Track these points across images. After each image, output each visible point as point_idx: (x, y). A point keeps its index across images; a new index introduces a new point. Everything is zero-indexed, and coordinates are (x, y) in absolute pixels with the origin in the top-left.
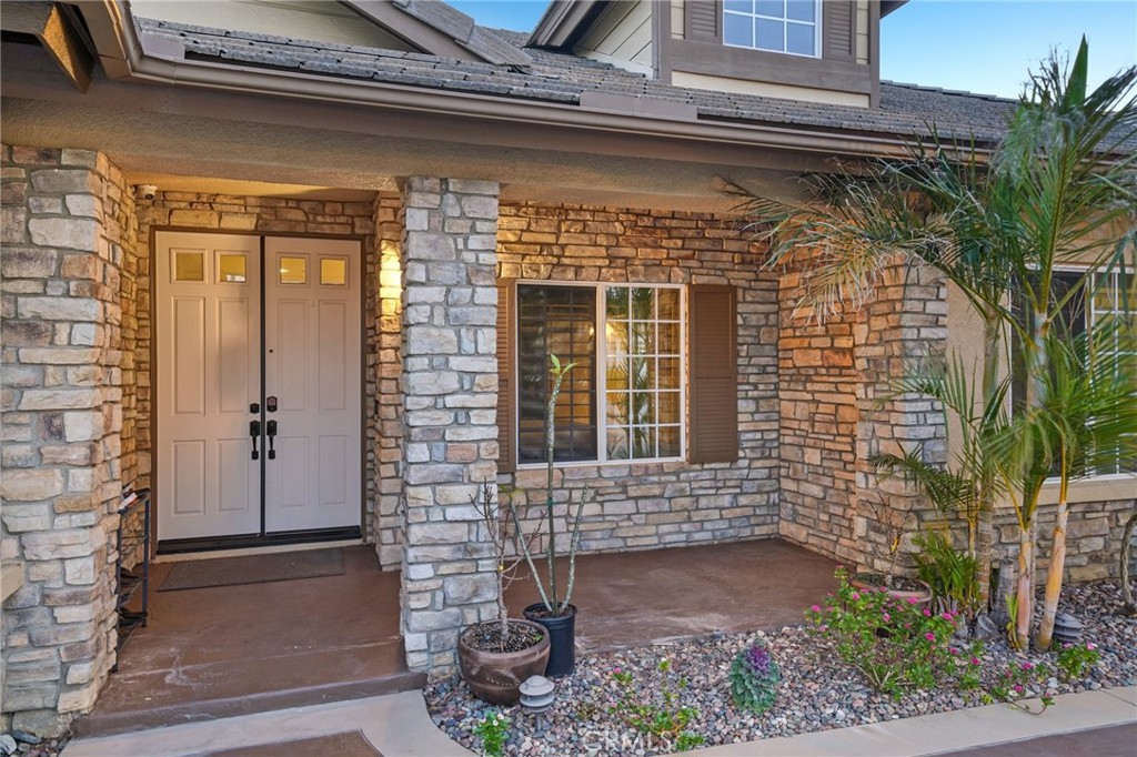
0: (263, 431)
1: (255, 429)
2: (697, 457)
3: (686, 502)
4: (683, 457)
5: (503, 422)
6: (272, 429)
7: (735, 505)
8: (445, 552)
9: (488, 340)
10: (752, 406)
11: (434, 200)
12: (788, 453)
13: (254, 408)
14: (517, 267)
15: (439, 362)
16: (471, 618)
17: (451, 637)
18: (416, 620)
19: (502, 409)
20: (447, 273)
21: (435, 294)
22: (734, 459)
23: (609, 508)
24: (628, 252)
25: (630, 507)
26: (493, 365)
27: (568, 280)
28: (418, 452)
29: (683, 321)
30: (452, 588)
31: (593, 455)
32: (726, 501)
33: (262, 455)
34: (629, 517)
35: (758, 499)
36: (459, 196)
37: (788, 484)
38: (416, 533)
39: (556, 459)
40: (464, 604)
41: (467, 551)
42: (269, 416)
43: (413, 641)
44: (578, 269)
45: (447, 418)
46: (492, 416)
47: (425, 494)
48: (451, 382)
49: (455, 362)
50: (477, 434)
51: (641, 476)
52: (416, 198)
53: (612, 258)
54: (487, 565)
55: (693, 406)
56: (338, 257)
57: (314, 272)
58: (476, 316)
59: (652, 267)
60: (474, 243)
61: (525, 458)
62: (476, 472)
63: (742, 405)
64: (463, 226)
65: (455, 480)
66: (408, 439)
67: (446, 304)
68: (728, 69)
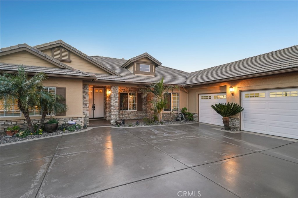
0: (94, 107)
1: (93, 107)
2: (138, 110)
3: (137, 115)
4: (137, 110)
5: (119, 105)
6: (95, 107)
7: (142, 115)
8: (114, 115)
9: (118, 99)
10: (144, 105)
11: (114, 88)
12: (147, 110)
13: (93, 105)
14: (120, 91)
15: (114, 100)
16: (116, 120)
17: (115, 122)
18: (112, 120)
19: (119, 104)
20: (114, 93)
21: (114, 95)
22: (142, 111)
23: (129, 115)
24: (131, 90)
25: (131, 115)
26: (118, 101)
27: (125, 93)
28: (112, 107)
29: (137, 97)
30: (115, 118)
31: (128, 110)
32: (141, 115)
33: (94, 110)
34: (131, 116)
35: (145, 115)
36: (116, 87)
37: (147, 113)
38: (112, 114)
39: (123, 110)
40: (116, 119)
41: (116, 115)
42: (94, 106)
43: (112, 122)
44: (126, 92)
45: (115, 105)
46: (118, 105)
47: (113, 110)
48: (115, 102)
49: (115, 100)
50: (117, 106)
51: (132, 112)
52: (112, 88)
53: (129, 90)
54: (118, 116)
55: (138, 105)
56: (101, 90)
57: (99, 91)
58: (117, 97)
59: (134, 91)
60: (117, 91)
61: (121, 110)
62: (117, 109)
63: (143, 105)
64: (116, 90)
65: (115, 110)
66: (111, 106)
67: (114, 96)
68: (140, 73)
